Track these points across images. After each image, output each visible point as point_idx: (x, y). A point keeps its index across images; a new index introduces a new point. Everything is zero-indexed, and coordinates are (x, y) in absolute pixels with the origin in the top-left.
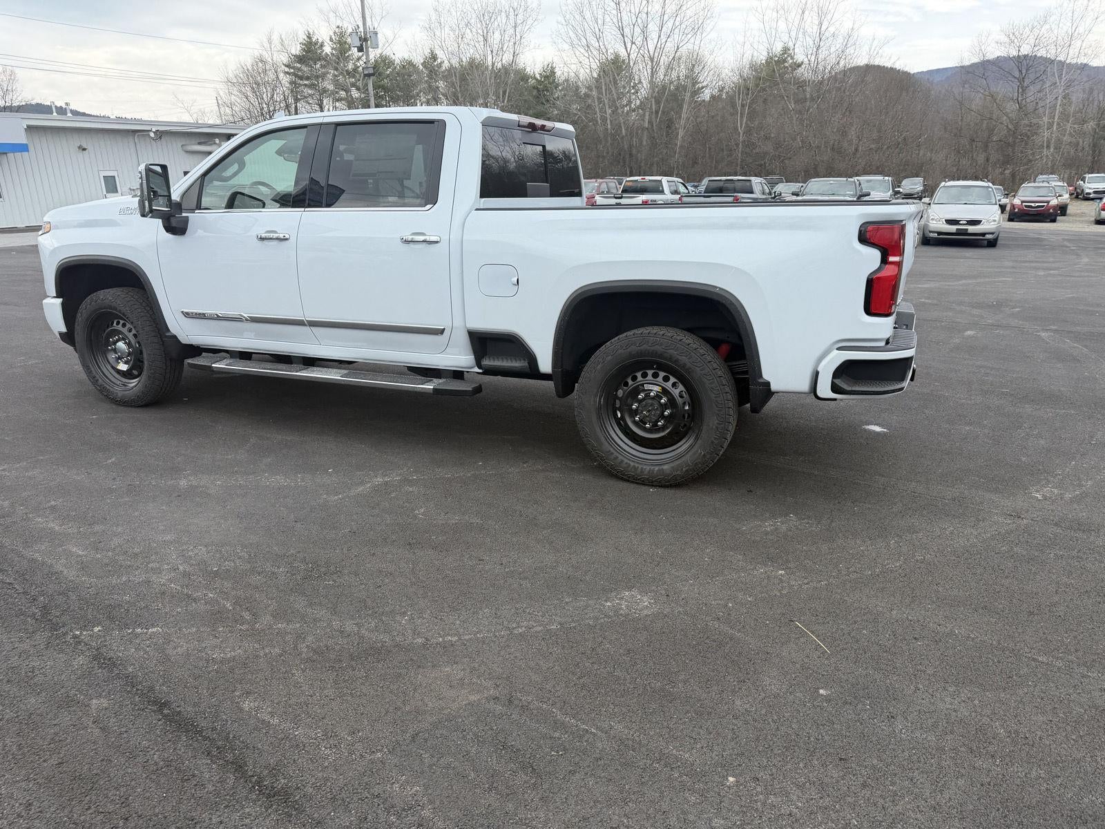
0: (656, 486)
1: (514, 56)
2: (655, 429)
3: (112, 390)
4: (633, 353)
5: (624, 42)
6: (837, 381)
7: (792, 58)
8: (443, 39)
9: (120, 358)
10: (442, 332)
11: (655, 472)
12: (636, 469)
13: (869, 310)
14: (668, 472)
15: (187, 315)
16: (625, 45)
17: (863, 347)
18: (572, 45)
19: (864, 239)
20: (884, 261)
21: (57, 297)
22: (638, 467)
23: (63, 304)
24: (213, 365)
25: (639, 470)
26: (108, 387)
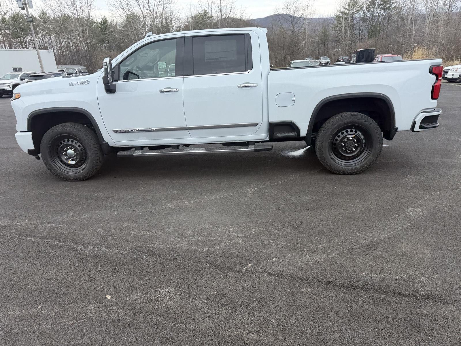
0: (354, 174)
1: (88, 13)
2: (352, 152)
3: (67, 174)
4: (346, 123)
5: (140, 7)
6: (422, 124)
7: (208, 14)
8: (51, 5)
9: (69, 158)
10: (256, 125)
11: (354, 169)
12: (345, 169)
13: (432, 98)
14: (359, 168)
15: (116, 132)
16: (140, 8)
17: (430, 111)
18: (116, 7)
19: (431, 72)
20: (437, 79)
21: (29, 131)
22: (346, 168)
23: (33, 135)
24: (134, 154)
25: (347, 169)
26: (64, 173)
